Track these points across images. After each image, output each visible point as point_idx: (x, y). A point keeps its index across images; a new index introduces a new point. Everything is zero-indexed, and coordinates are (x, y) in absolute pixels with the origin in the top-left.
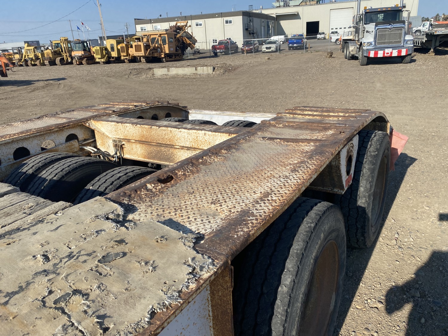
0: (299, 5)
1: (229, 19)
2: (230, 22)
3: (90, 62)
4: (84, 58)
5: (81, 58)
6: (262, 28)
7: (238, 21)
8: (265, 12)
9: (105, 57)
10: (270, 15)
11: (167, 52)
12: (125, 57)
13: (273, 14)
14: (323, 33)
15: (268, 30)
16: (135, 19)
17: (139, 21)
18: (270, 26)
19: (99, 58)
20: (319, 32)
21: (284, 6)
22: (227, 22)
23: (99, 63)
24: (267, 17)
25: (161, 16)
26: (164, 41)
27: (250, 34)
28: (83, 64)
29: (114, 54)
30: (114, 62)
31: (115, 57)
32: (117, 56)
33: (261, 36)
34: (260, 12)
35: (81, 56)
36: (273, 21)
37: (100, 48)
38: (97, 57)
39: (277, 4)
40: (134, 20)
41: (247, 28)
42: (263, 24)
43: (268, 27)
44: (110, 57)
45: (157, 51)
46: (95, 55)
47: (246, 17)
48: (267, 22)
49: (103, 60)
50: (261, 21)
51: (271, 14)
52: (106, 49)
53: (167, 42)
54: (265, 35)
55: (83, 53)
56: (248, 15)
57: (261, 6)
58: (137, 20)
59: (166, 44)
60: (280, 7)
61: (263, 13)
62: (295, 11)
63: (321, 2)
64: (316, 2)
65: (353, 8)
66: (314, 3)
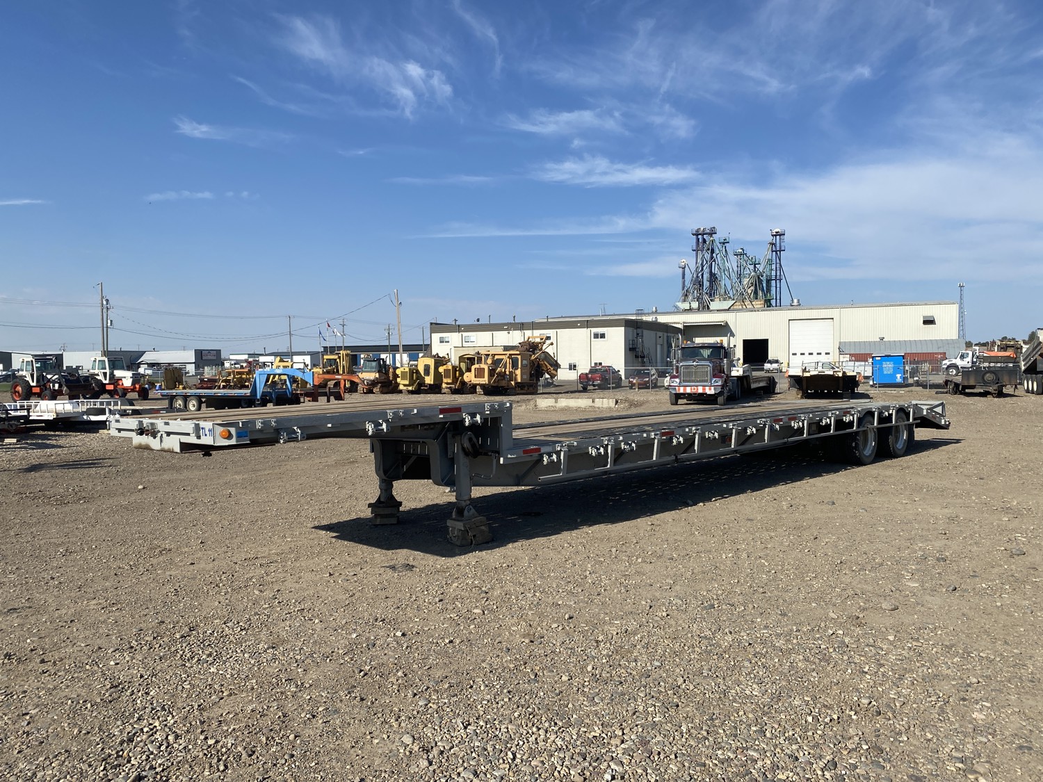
0: (728, 310)
1: (600, 330)
2: (603, 336)
3: (385, 390)
4: (378, 383)
5: (373, 383)
6: (659, 347)
7: (617, 336)
8: (662, 319)
9: (415, 383)
10: (673, 325)
11: (519, 381)
12: (449, 386)
13: (678, 323)
14: (777, 362)
15: (669, 352)
16: (431, 324)
17: (437, 327)
18: (673, 345)
19: (405, 385)
20: (769, 358)
21: (699, 309)
22: (596, 336)
23: (401, 392)
24: (666, 328)
25: (478, 320)
26: (515, 365)
27: (637, 357)
28: (374, 393)
29: (429, 380)
30: (426, 392)
31: (430, 385)
32: (432, 383)
33: (656, 363)
34: (654, 320)
35: (374, 381)
36: (678, 336)
37: (410, 369)
38: (402, 383)
39: (686, 306)
40: (429, 324)
41: (631, 347)
42: (660, 341)
44: (422, 384)
45: (504, 378)
46: (399, 380)
47: (630, 329)
48: (667, 336)
49: (410, 388)
50: (656, 336)
51: (675, 323)
52: (418, 372)
53: (520, 366)
54: (662, 361)
55: (377, 375)
56: (635, 328)
57: (654, 308)
58: (434, 325)
59: (517, 369)
60: (690, 310)
61: (659, 321)
62: (721, 320)
63: (773, 302)
64: (762, 302)
65: (833, 319)
66: (758, 304)
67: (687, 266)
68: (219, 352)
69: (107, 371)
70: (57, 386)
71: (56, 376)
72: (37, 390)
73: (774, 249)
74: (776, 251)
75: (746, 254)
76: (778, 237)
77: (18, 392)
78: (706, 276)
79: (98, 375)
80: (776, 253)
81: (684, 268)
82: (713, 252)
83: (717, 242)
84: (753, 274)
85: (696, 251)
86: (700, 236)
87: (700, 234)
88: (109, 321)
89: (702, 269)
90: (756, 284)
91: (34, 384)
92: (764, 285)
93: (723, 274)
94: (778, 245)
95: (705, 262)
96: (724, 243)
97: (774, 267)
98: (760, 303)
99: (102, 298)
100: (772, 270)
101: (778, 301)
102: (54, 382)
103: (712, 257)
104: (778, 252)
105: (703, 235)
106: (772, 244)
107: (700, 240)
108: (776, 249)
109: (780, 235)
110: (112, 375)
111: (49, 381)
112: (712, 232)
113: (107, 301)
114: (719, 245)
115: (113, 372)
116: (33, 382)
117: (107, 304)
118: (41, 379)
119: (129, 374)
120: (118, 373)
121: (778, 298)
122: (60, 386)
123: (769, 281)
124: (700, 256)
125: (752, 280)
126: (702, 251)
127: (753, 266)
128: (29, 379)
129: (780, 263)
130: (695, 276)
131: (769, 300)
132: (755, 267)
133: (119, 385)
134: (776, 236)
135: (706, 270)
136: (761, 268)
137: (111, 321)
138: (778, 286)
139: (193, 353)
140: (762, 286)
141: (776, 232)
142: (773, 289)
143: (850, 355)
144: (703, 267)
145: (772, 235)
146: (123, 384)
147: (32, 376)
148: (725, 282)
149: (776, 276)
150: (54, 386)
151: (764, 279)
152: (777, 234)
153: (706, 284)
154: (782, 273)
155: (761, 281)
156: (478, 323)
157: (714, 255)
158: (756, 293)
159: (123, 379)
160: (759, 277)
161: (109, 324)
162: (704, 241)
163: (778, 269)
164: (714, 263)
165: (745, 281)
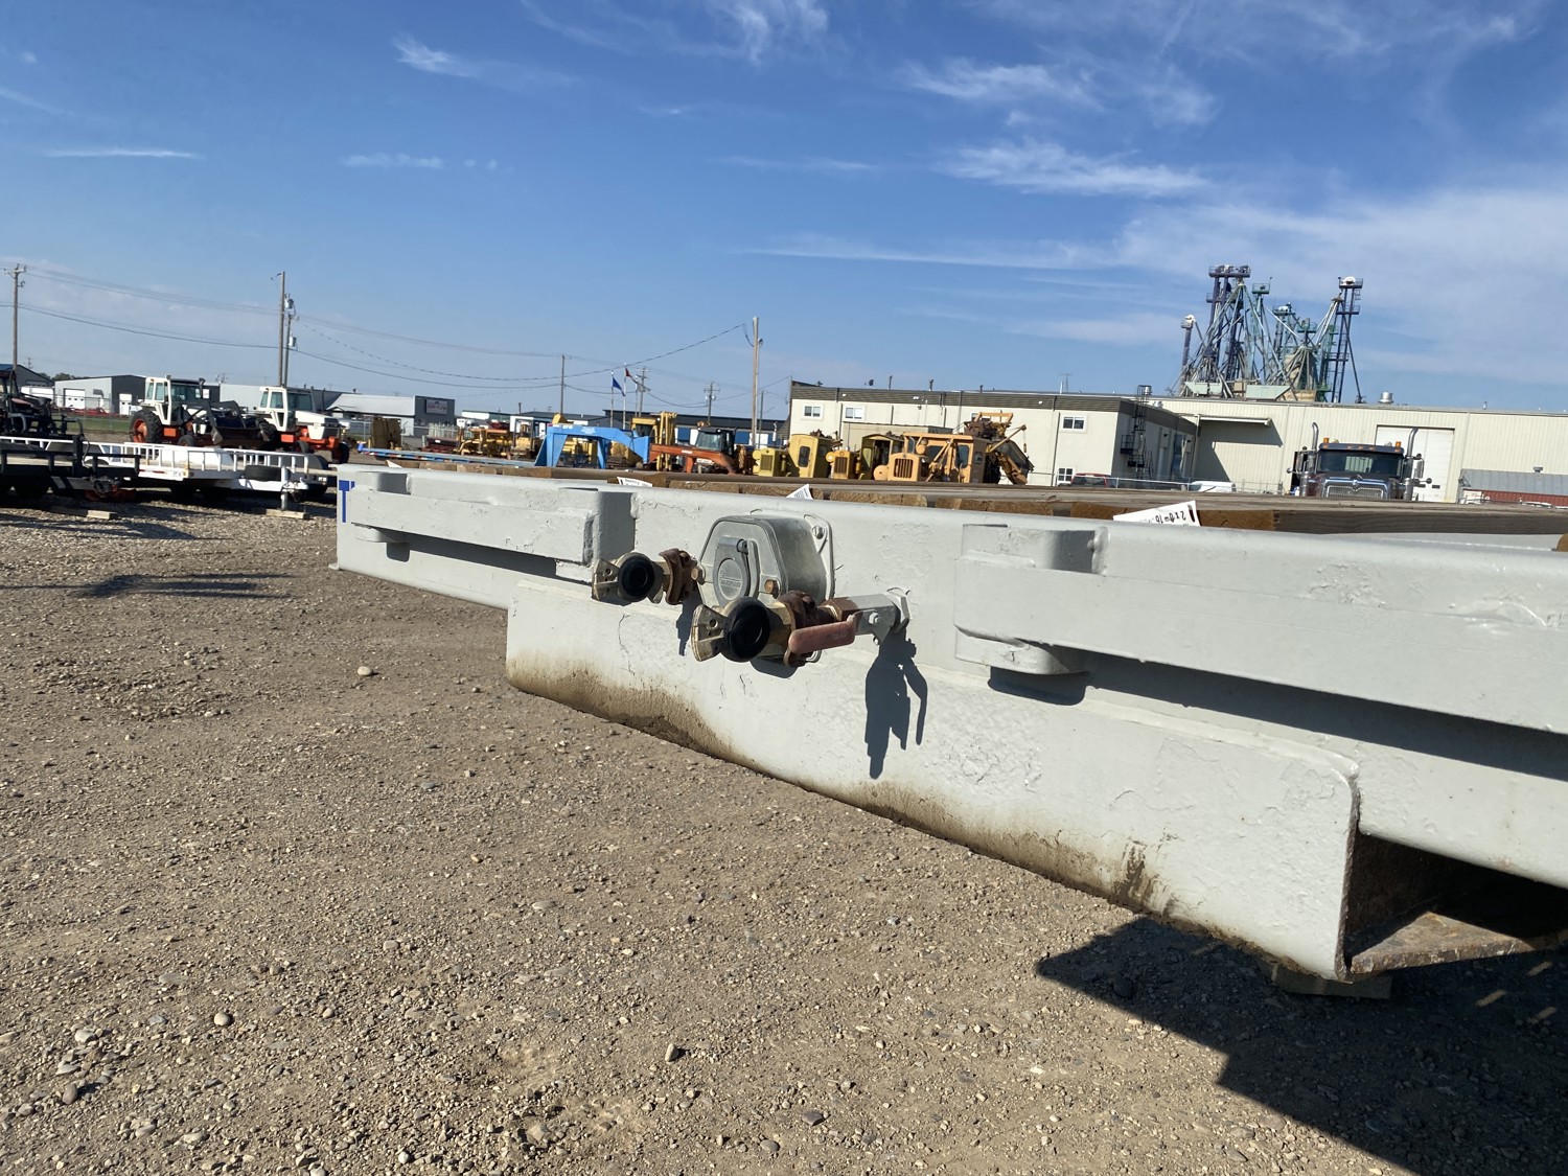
0: (1274, 401)
1: (1075, 415)
2: (1080, 424)
6: (1162, 450)
7: (1103, 428)
8: (1172, 406)
10: (1186, 418)
13: (1192, 415)
15: (1176, 461)
16: (794, 383)
17: (801, 389)
18: (1183, 450)
21: (1222, 396)
22: (1068, 424)
24: (1176, 421)
25: (871, 383)
26: (961, 460)
27: (1132, 464)
29: (806, 473)
34: (1156, 405)
36: (1189, 437)
37: (777, 453)
39: (1201, 388)
40: (790, 383)
41: (1124, 447)
42: (1165, 442)
43: (1177, 450)
47: (1126, 417)
48: (1176, 435)
50: (1160, 432)
51: (1188, 415)
52: (788, 458)
53: (970, 462)
54: (1163, 472)
56: (1134, 415)
58: (797, 386)
59: (964, 467)
60: (1207, 396)
61: (1164, 407)
62: (1263, 417)
63: (1329, 396)
64: (1312, 395)
65: (1453, 429)
66: (1307, 396)
67: (1194, 326)
68: (451, 403)
69: (285, 410)
70: (203, 429)
71: (203, 412)
72: (170, 433)
73: (1340, 310)
74: (1343, 314)
75: (1294, 314)
76: (1350, 291)
77: (142, 434)
78: (1225, 345)
79: (269, 416)
80: (1344, 318)
81: (1189, 329)
82: (1241, 305)
83: (1250, 290)
84: (1302, 347)
85: (1213, 302)
86: (1222, 280)
87: (1222, 276)
88: (291, 339)
89: (1220, 334)
90: (1305, 365)
91: (167, 422)
92: (1319, 367)
93: (1252, 343)
94: (1348, 303)
95: (1225, 322)
96: (1260, 293)
97: (1336, 339)
98: (1308, 395)
99: (284, 296)
100: (1332, 344)
101: (1337, 394)
102: (199, 422)
103: (1238, 315)
104: (1347, 316)
105: (1227, 277)
106: (1339, 301)
107: (1222, 286)
108: (1345, 312)
109: (1354, 288)
110: (292, 418)
111: (191, 418)
112: (1243, 274)
113: (291, 302)
114: (1252, 296)
115: (294, 413)
116: (166, 418)
117: (290, 307)
118: (178, 414)
119: (320, 419)
120: (302, 416)
121: (1337, 390)
122: (209, 429)
123: (1325, 362)
124: (1218, 312)
125: (1299, 358)
126: (1223, 303)
127: (1303, 335)
128: (159, 412)
129: (1348, 334)
130: (1206, 344)
131: (1323, 392)
132: (1307, 337)
133: (302, 435)
134: (1346, 288)
135: (1226, 334)
136: (1315, 339)
137: (295, 339)
138: (1340, 370)
139: (414, 400)
140: (1315, 369)
141: (1348, 283)
142: (1331, 376)
143: (1483, 492)
144: (1221, 328)
145: (1341, 287)
146: (308, 435)
147: (165, 408)
148: (1253, 357)
149: (1338, 354)
150: (198, 428)
151: (1319, 356)
152: (1350, 286)
153: (1223, 357)
154: (1348, 351)
155: (1313, 361)
156: (871, 387)
157: (1241, 311)
158: (1303, 379)
159: (309, 427)
160: (1311, 354)
161: (291, 344)
162: (1228, 287)
163: (1343, 343)
164: (1239, 324)
165: (1289, 358)
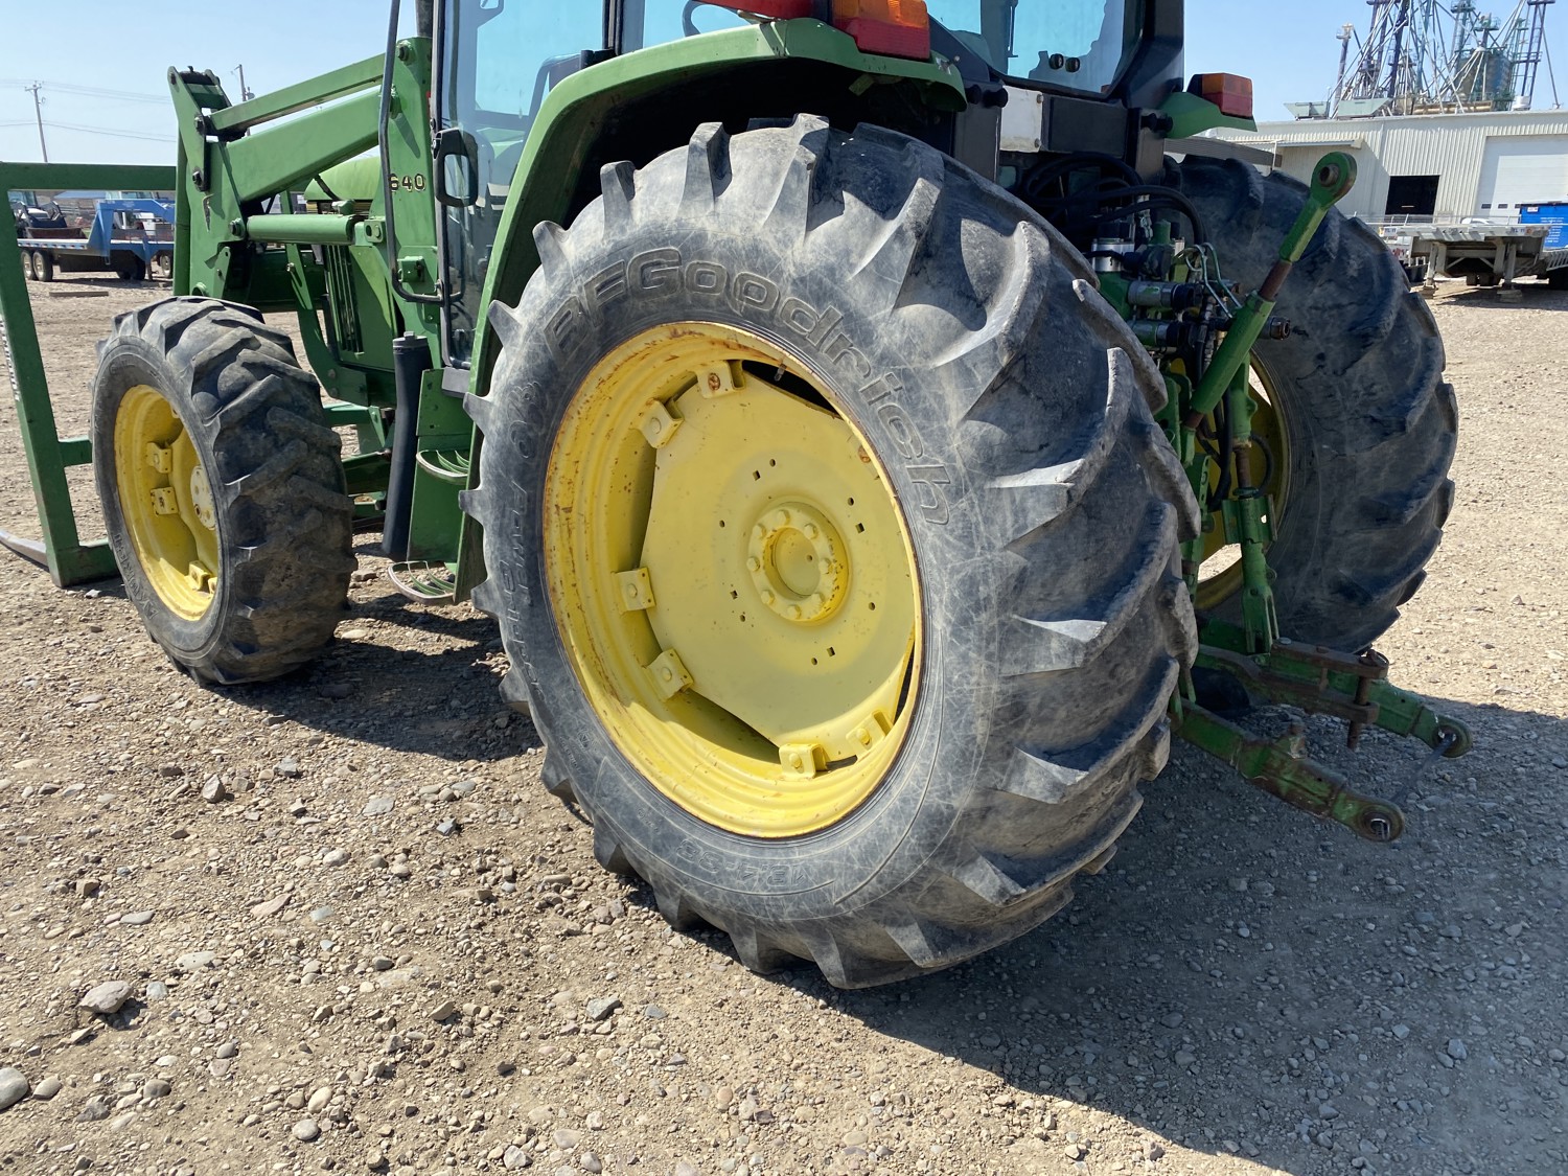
13: (1269, 143)
14: (1448, 216)
62: (1346, 140)
64: (1488, 107)
67: (1352, 33)
74: (1537, 4)
80: (1537, 8)
81: (1347, 39)
82: (1407, 5)
84: (1480, 49)
89: (1382, 42)
95: (1388, 26)
97: (1526, 34)
98: (1483, 107)
100: (1522, 41)
103: (1404, 17)
104: (1542, 7)
124: (1381, 14)
129: (1541, 29)
130: (1365, 55)
132: (1487, 36)
135: (1389, 42)
136: (1498, 37)
138: (1530, 74)
144: (1383, 37)
149: (1529, 54)
154: (1542, 48)
157: (1409, 11)
163: (1536, 39)
164: (1405, 28)
